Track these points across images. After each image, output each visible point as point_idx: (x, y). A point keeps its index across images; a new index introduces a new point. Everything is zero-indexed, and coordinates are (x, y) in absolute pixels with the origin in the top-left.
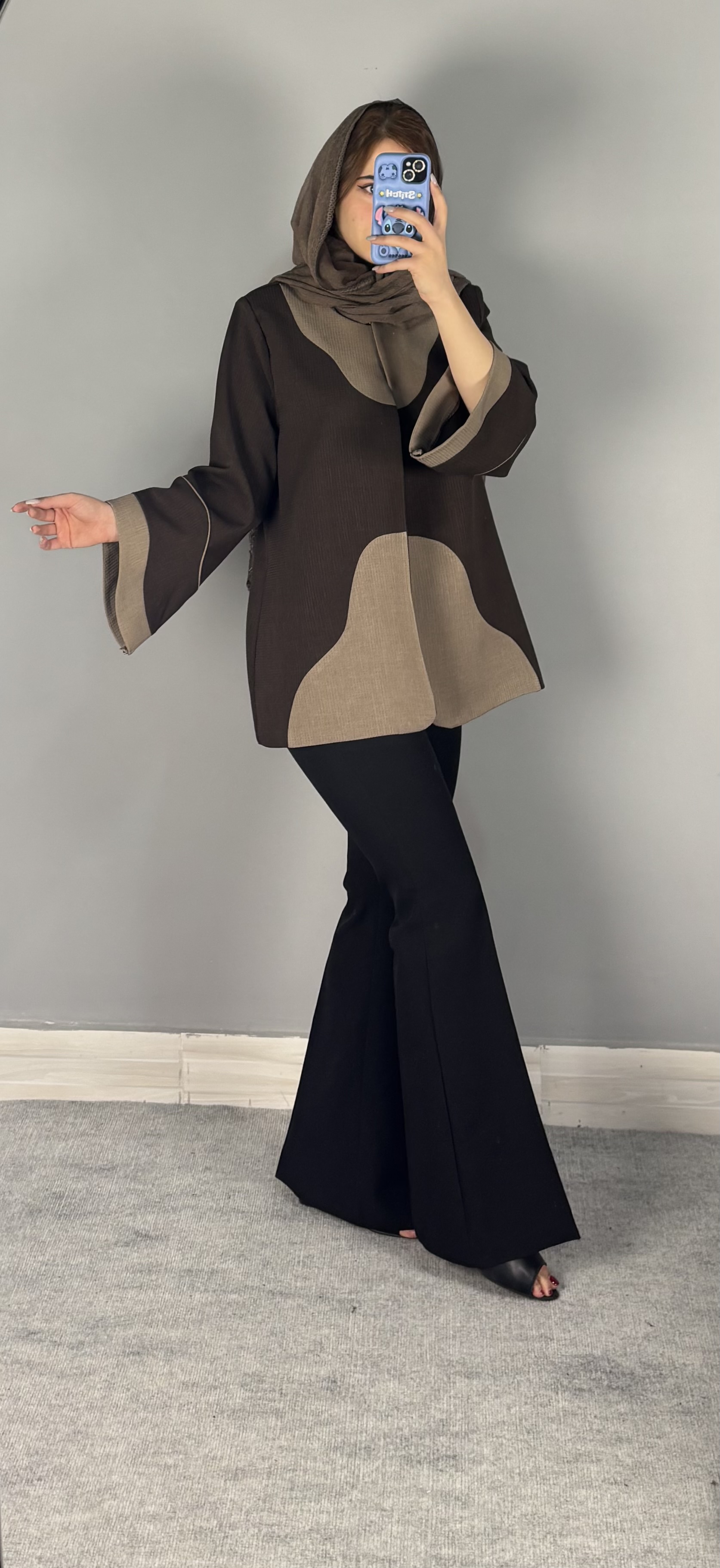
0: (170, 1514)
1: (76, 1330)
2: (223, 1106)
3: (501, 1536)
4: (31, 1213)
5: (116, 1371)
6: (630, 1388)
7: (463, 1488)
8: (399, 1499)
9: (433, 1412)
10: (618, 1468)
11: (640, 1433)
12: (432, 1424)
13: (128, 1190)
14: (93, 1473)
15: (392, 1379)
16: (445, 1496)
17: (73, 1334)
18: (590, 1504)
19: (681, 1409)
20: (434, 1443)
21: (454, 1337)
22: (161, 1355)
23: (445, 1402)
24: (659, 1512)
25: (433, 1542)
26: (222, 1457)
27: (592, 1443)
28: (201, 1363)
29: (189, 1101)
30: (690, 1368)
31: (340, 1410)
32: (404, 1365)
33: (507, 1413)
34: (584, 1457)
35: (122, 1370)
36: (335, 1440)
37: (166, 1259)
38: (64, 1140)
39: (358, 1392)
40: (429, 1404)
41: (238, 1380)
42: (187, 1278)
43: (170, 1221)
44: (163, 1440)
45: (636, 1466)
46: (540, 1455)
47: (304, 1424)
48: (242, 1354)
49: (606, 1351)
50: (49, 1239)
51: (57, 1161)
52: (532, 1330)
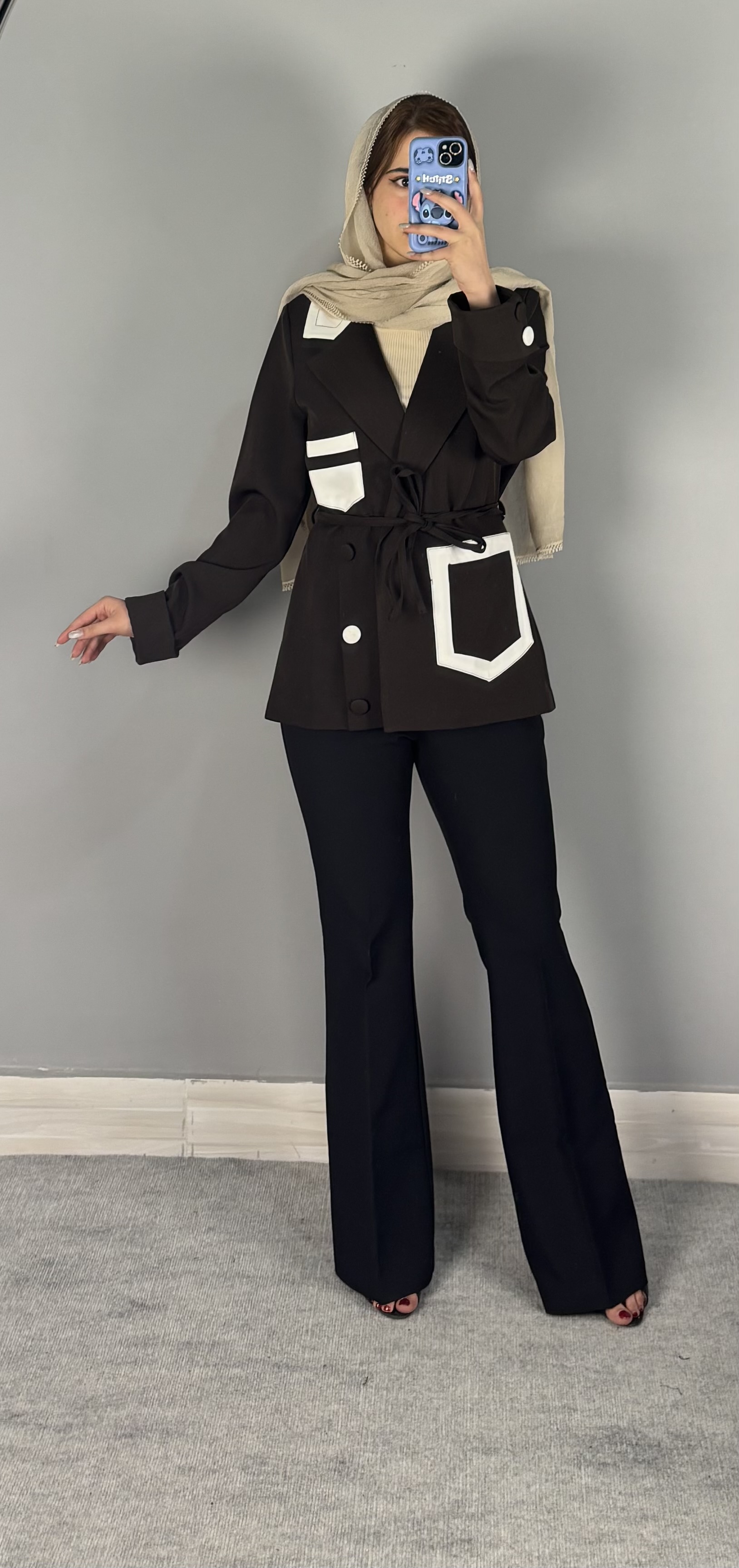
1: (64, 1411)
2: (229, 1158)
4: (17, 1282)
5: (106, 1456)
6: (657, 1461)
9: (448, 1492)
10: (644, 1549)
11: (668, 1509)
12: (448, 1505)
13: (124, 1254)
15: (405, 1457)
17: (61, 1416)
19: (711, 1483)
20: (448, 1526)
22: (156, 1436)
23: (461, 1481)
26: (219, 1547)
27: (616, 1522)
28: (199, 1445)
29: (192, 1153)
30: (720, 1438)
31: (349, 1492)
32: (418, 1442)
33: (527, 1492)
34: (607, 1537)
35: (113, 1455)
36: (342, 1526)
37: (163, 1331)
38: (56, 1199)
39: (368, 1473)
40: (444, 1483)
41: (239, 1463)
42: (186, 1351)
43: (169, 1288)
44: (156, 1530)
45: (662, 1545)
46: (561, 1536)
47: (309, 1509)
48: (244, 1434)
49: (632, 1421)
50: (36, 1310)
51: (47, 1223)
52: (555, 1401)
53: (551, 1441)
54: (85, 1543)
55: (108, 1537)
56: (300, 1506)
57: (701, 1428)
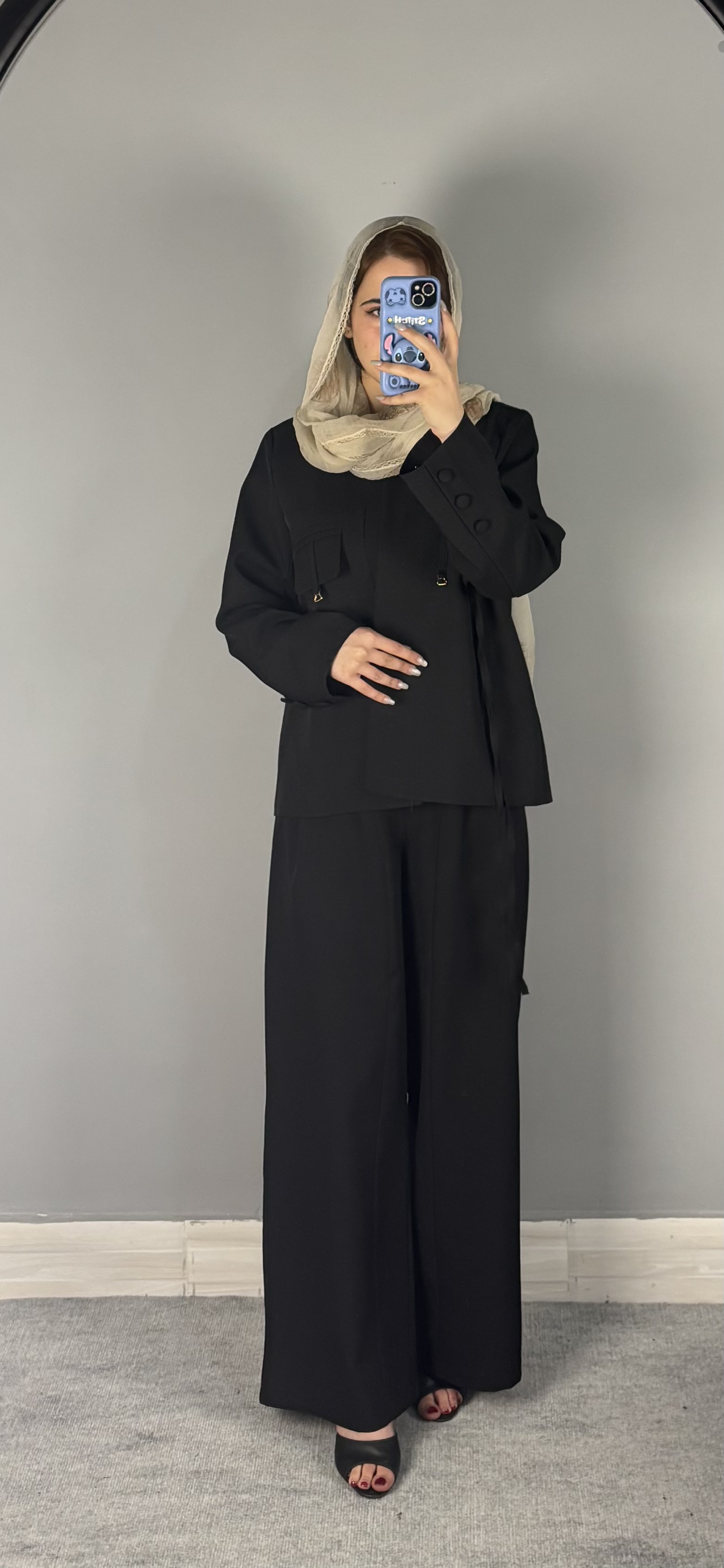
1: (75, 1541)
2: (230, 1296)
13: (130, 1390)
17: (73, 1545)
22: (168, 1562)
29: (194, 1293)
38: (59, 1340)
43: (176, 1421)
51: (52, 1362)
52: (560, 1515)
53: (558, 1554)
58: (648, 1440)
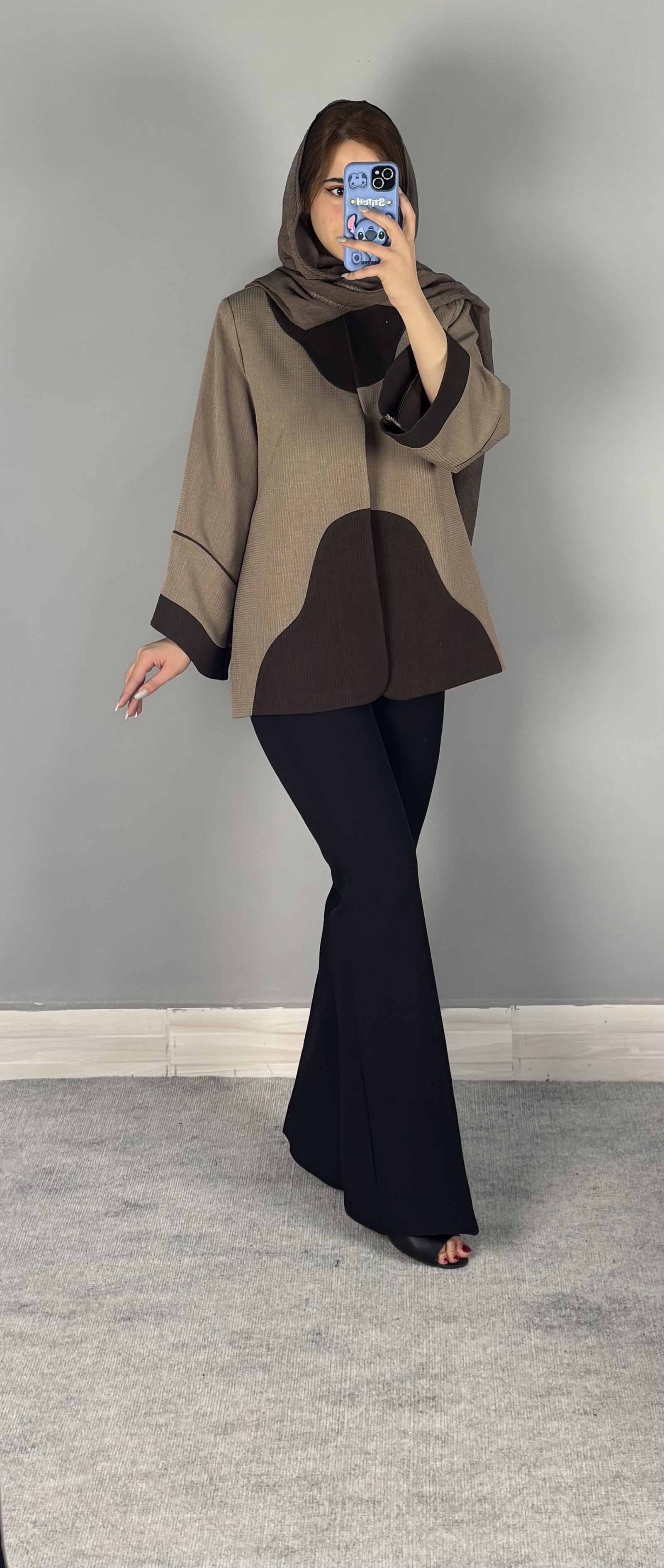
0: (163, 1471)
1: (68, 1300)
2: (209, 1077)
3: (479, 1471)
4: (22, 1189)
5: (107, 1337)
6: (597, 1322)
7: (443, 1428)
8: (382, 1441)
9: (413, 1356)
10: (587, 1399)
11: (607, 1364)
12: (413, 1368)
13: (118, 1162)
14: (86, 1436)
15: (374, 1327)
16: (425, 1436)
17: (66, 1304)
18: (562, 1435)
19: (644, 1340)
20: (414, 1386)
21: (432, 1284)
22: (151, 1319)
23: (425, 1346)
24: (626, 1438)
25: (415, 1481)
26: (211, 1413)
27: (563, 1377)
28: (190, 1324)
29: (176, 1073)
30: (652, 1300)
31: (326, 1360)
32: (385, 1314)
33: (483, 1353)
34: (555, 1390)
35: (113, 1336)
36: (321, 1390)
37: (155, 1227)
38: (54, 1116)
39: (342, 1343)
40: (410, 1349)
41: (226, 1338)
42: (176, 1243)
43: (159, 1190)
44: (154, 1400)
45: (604, 1396)
46: (514, 1391)
47: (290, 1376)
48: (230, 1313)
49: (575, 1288)
50: (39, 1213)
51: (47, 1137)
52: (505, 1272)
53: (503, 1308)
54: (91, 1416)
55: (111, 1409)
56: (282, 1374)
57: (635, 1293)
58: (585, 1205)
